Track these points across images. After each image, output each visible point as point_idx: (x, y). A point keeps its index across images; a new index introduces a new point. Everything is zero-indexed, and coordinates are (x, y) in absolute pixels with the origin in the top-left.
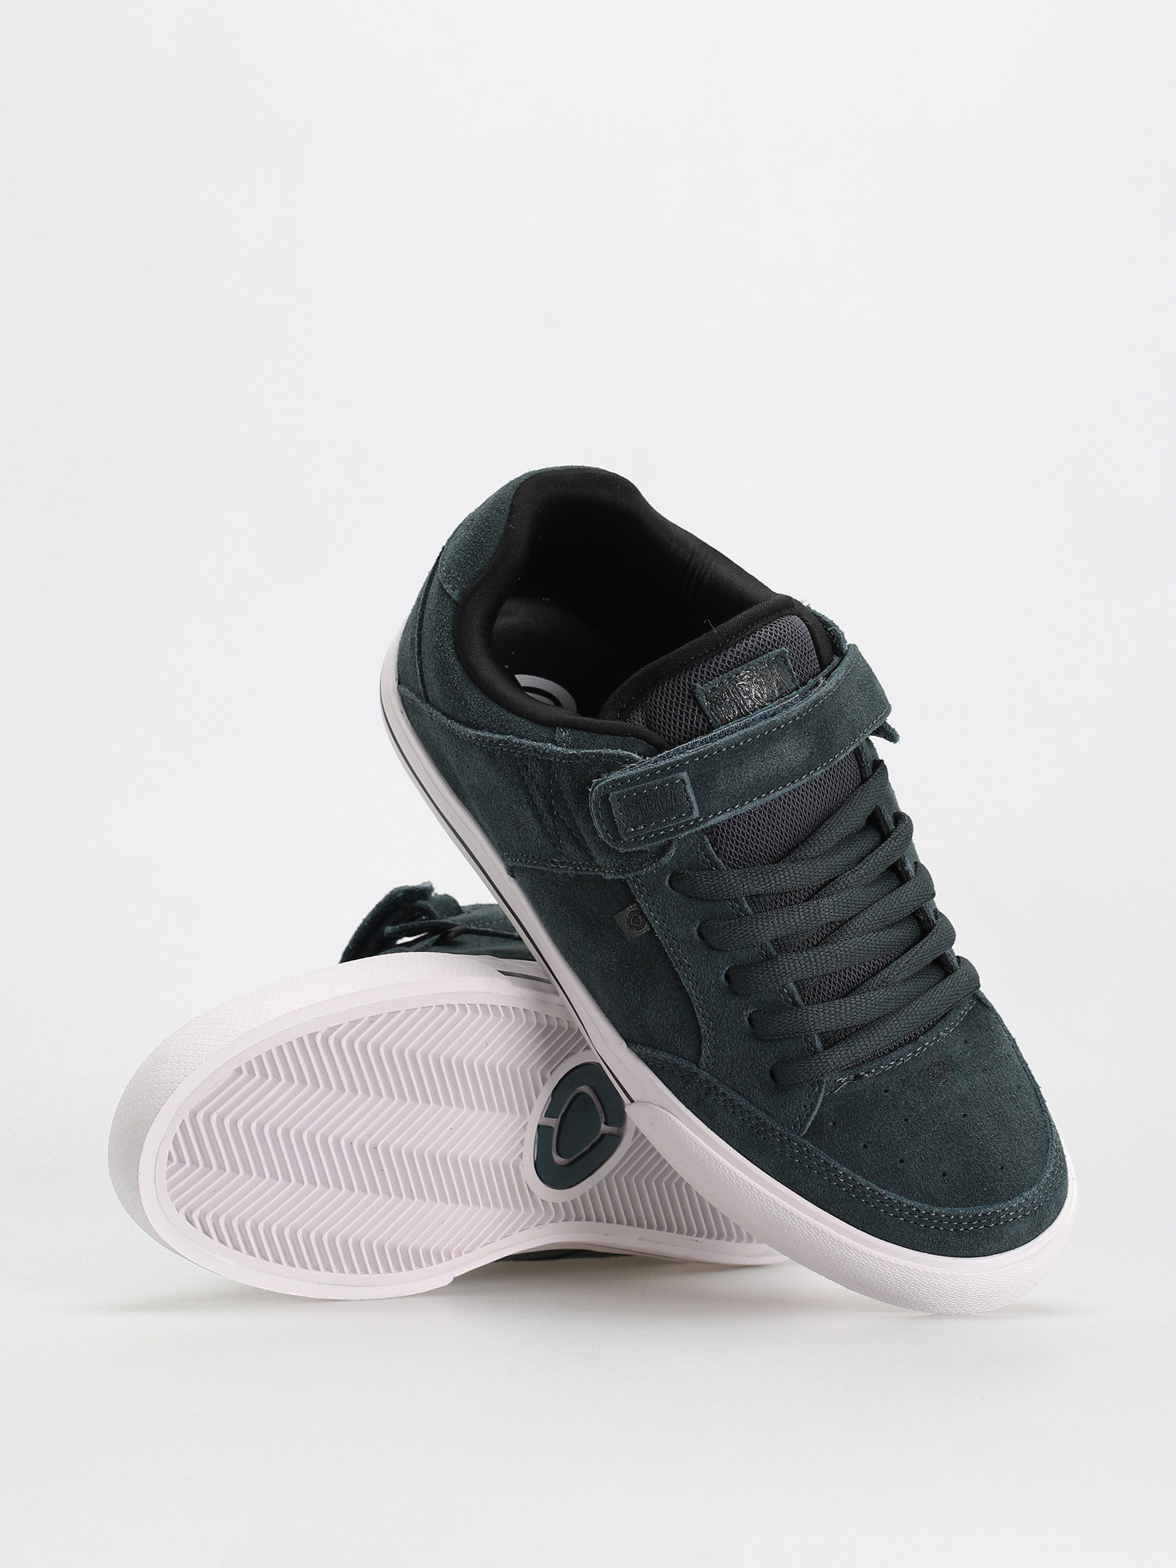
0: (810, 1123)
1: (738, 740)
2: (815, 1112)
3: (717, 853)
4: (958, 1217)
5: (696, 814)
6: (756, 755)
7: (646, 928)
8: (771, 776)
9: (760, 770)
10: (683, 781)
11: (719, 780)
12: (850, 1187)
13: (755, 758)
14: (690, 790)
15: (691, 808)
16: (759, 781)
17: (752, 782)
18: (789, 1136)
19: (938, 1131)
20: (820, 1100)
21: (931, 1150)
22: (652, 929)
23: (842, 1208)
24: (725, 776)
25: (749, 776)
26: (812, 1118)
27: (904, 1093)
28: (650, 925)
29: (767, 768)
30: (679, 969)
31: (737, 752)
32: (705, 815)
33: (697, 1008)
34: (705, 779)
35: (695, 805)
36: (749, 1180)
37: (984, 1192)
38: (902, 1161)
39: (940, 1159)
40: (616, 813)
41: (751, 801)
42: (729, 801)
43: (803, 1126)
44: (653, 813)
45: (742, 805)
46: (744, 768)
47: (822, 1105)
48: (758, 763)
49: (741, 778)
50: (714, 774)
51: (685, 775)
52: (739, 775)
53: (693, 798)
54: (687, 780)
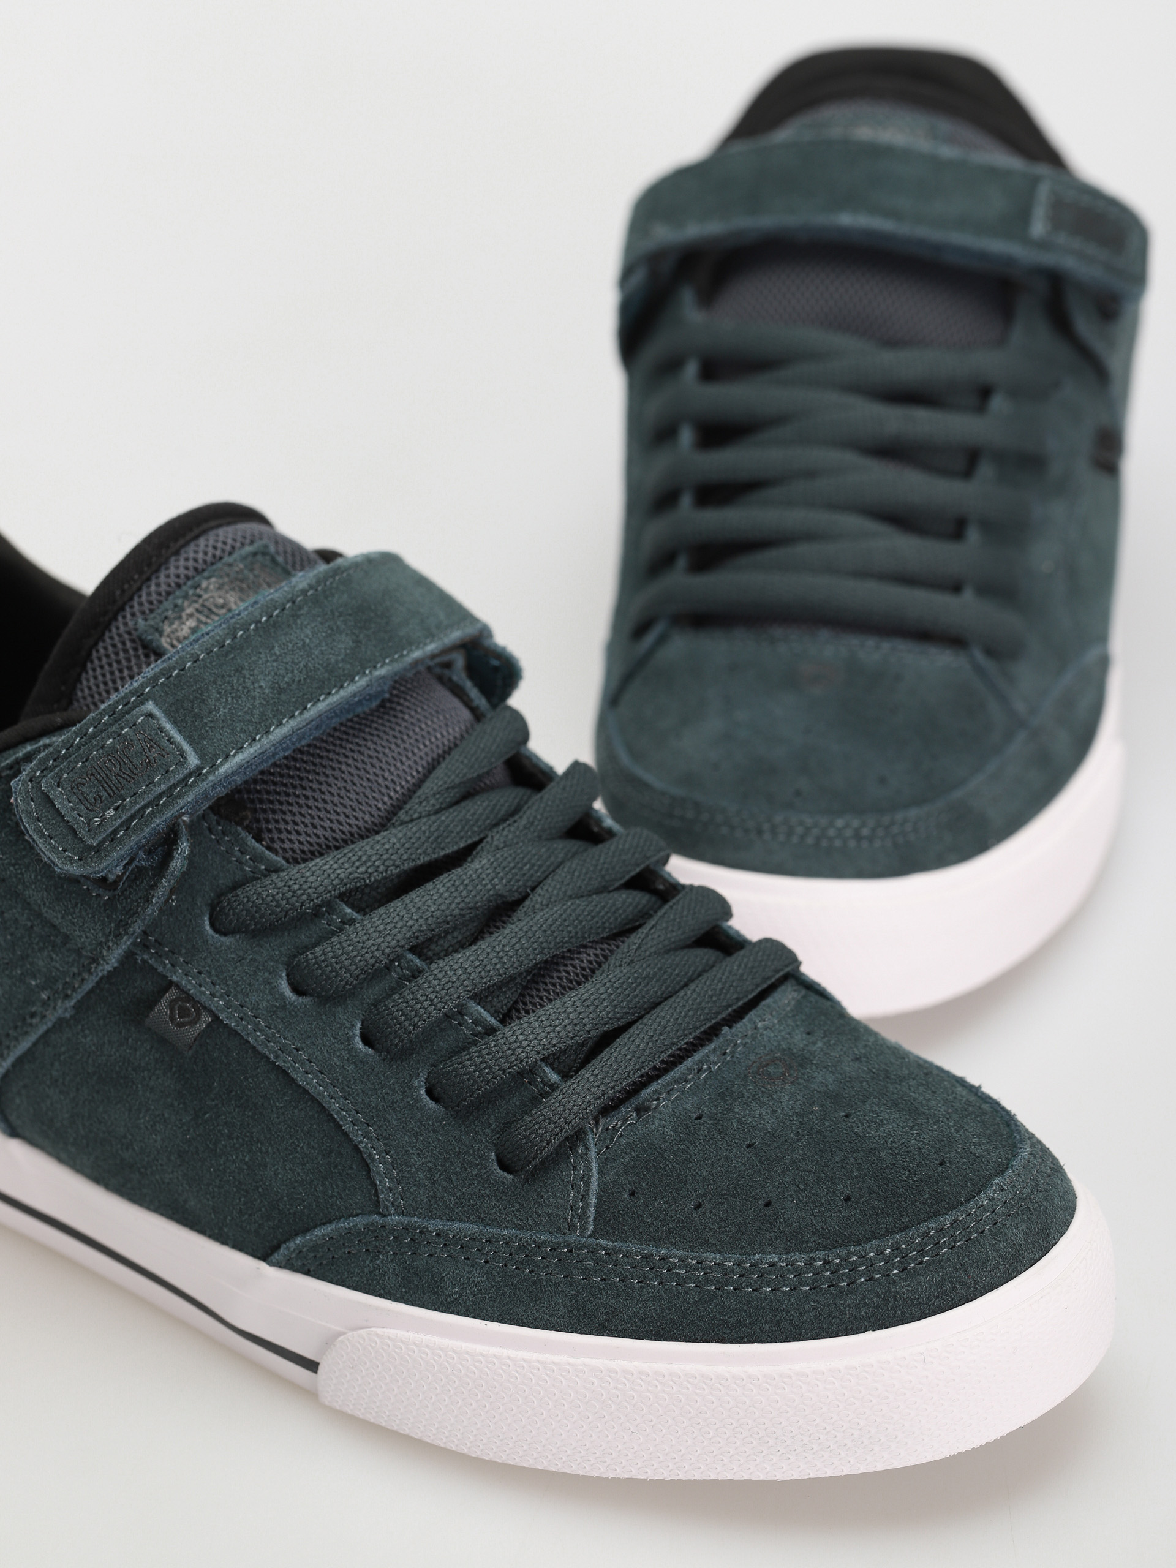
0: (592, 1209)
1: (220, 636)
2: (594, 1187)
3: (269, 848)
4: (897, 1249)
5: (193, 760)
6: (260, 653)
7: (206, 1018)
8: (300, 681)
9: (276, 674)
10: (150, 715)
11: (211, 702)
12: (698, 1276)
13: (259, 658)
14: (168, 726)
15: (182, 754)
16: (281, 691)
17: (270, 695)
18: (568, 1245)
19: (810, 1144)
20: (594, 1165)
21: (809, 1171)
22: (216, 1018)
23: (701, 1318)
24: (219, 693)
25: (261, 687)
26: (593, 1200)
27: (731, 1110)
28: (210, 1012)
29: (286, 669)
30: (284, 1062)
31: (227, 655)
32: (209, 760)
33: (338, 1113)
34: (187, 705)
35: (186, 746)
36: (535, 1356)
37: (926, 1200)
38: (768, 1205)
39: (831, 1179)
40: (63, 806)
41: (280, 724)
42: (243, 731)
43: (583, 1217)
44: (121, 780)
45: (268, 732)
46: (248, 676)
47: (601, 1172)
48: (269, 664)
49: (249, 691)
50: (201, 694)
51: (150, 706)
52: (244, 687)
53: (178, 737)
54: (156, 712)
